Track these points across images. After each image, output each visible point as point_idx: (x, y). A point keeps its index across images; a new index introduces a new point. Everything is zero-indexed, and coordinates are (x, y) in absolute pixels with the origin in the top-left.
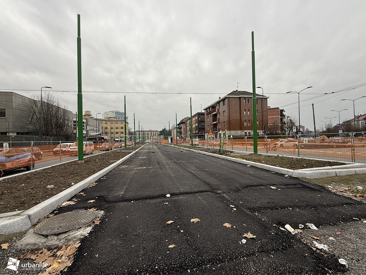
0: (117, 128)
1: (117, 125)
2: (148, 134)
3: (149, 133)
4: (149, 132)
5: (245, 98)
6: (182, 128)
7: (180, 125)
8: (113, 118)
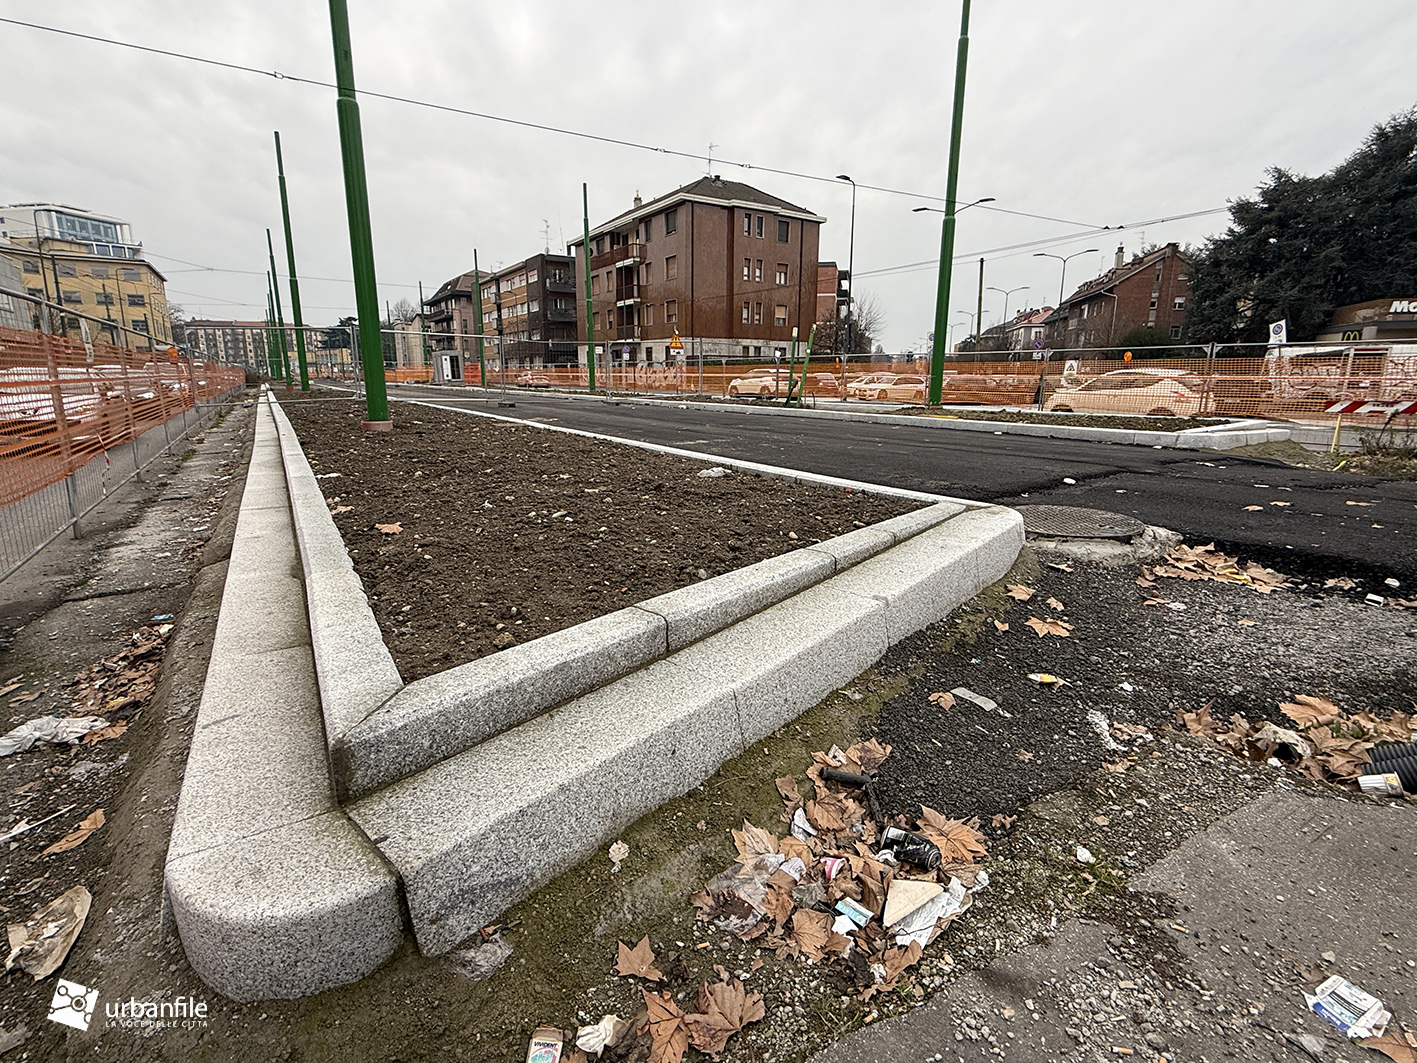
5: (749, 213)
6: (456, 315)
7: (443, 304)
8: (65, 247)
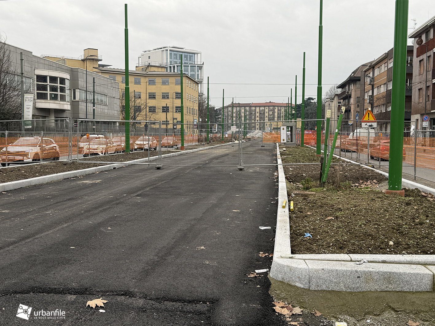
0: (165, 96)
1: (165, 89)
2: (262, 114)
3: (267, 110)
4: (265, 106)
6: (353, 96)
7: (347, 87)
8: (156, 69)
